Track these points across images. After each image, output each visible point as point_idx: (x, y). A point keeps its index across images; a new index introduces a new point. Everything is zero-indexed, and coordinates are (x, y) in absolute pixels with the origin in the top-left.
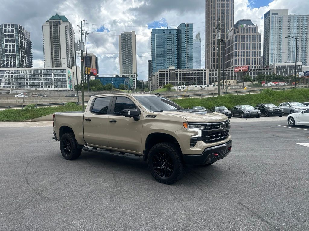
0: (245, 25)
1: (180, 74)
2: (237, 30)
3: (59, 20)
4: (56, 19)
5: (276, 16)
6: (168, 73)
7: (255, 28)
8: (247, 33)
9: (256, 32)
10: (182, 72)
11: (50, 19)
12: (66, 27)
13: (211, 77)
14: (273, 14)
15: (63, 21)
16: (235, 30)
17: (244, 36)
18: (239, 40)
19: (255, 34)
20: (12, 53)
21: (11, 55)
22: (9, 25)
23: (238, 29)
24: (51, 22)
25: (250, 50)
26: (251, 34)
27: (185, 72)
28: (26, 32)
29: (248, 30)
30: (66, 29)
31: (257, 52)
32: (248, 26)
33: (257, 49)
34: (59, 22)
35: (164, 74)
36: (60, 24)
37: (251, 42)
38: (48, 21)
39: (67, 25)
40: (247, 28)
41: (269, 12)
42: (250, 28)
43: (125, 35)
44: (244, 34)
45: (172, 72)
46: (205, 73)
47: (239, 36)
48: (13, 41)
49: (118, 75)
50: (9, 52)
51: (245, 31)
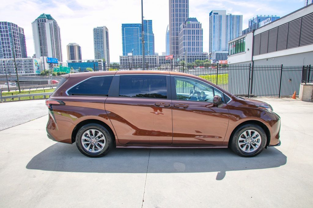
0: (191, 22)
1: (136, 59)
2: (185, 26)
3: (45, 19)
4: (43, 18)
5: (217, 15)
6: (127, 58)
7: (198, 24)
8: (192, 28)
9: (199, 27)
10: (138, 58)
11: (38, 18)
12: (50, 24)
13: (161, 61)
14: (214, 14)
15: (48, 19)
16: (184, 25)
17: (190, 30)
18: (186, 33)
19: (198, 29)
20: (7, 45)
21: (6, 47)
22: (3, 23)
23: (186, 24)
24: (38, 20)
25: (194, 41)
26: (196, 29)
27: (140, 58)
28: (19, 28)
29: (193, 26)
30: (50, 25)
31: (200, 42)
32: (193, 23)
33: (200, 40)
34: (45, 20)
35: (124, 59)
36: (45, 22)
37: (196, 35)
38: (36, 20)
39: (52, 22)
40: (192, 24)
41: (212, 12)
42: (194, 24)
43: (97, 29)
44: (190, 29)
45: (130, 58)
46: (156, 59)
47: (186, 30)
48: (7, 36)
49: (89, 61)
50: (5, 44)
51: (191, 27)
